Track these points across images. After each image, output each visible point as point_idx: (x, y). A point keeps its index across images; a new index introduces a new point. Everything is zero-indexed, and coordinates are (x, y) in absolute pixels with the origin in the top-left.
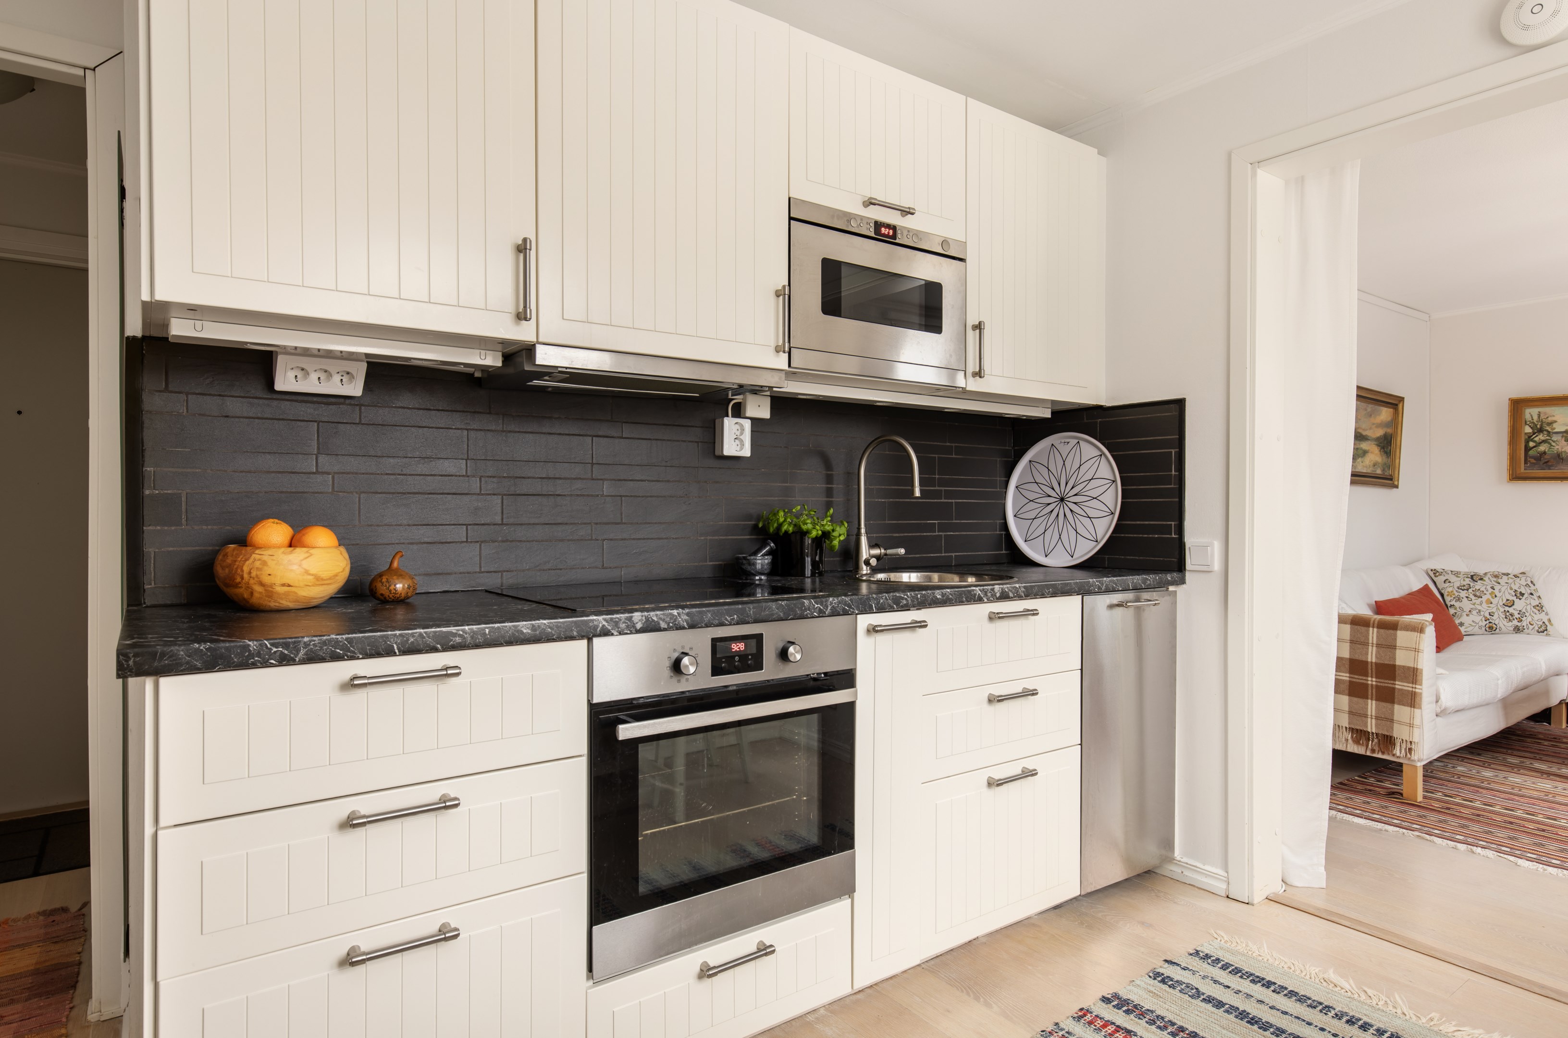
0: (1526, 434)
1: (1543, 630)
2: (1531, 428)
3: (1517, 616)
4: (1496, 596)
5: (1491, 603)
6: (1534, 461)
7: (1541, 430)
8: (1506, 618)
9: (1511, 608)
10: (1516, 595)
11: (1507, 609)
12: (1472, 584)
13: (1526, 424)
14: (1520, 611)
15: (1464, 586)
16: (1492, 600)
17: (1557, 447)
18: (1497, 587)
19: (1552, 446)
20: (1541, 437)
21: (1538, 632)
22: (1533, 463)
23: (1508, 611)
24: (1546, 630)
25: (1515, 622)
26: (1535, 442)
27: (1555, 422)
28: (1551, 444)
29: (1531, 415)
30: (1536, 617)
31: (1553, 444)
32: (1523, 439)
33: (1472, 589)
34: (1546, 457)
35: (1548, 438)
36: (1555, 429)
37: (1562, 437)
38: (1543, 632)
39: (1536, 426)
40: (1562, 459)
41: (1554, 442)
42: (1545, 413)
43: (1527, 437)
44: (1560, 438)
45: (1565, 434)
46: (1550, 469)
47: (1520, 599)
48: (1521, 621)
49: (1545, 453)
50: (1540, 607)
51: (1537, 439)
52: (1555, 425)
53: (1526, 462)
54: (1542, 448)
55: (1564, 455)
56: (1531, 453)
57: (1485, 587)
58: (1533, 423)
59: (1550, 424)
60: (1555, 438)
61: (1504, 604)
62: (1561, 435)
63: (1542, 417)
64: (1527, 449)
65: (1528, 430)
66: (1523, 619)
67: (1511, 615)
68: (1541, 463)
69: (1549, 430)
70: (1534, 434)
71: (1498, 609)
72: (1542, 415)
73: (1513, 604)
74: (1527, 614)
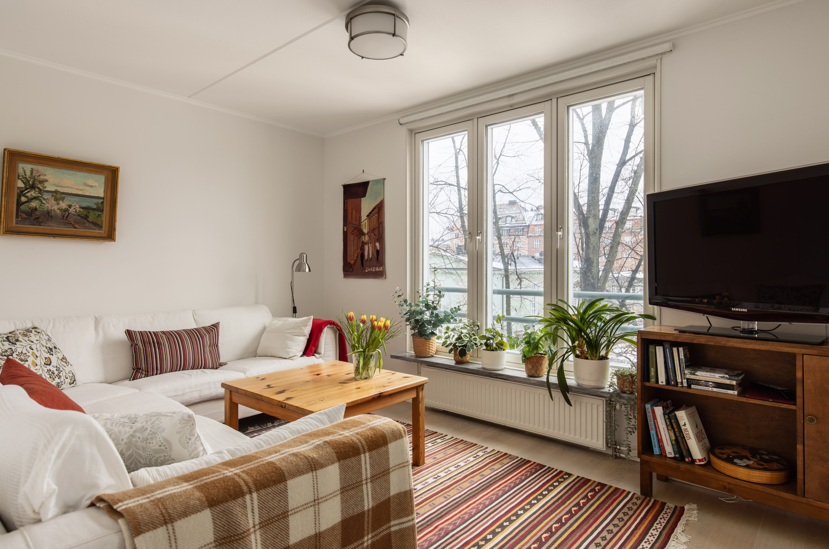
0: (18, 188)
1: (73, 381)
2: (24, 183)
3: (56, 373)
4: (37, 357)
5: (37, 365)
6: (25, 216)
7: (33, 187)
8: (50, 377)
9: (51, 366)
10: (49, 352)
11: (49, 367)
12: (13, 348)
13: (19, 178)
14: (56, 367)
15: (6, 351)
16: (36, 361)
17: (47, 205)
18: (34, 347)
19: (42, 203)
20: (32, 194)
21: (70, 384)
22: (25, 218)
23: (50, 370)
24: (75, 380)
26: (27, 197)
27: (47, 181)
28: (41, 201)
29: (24, 171)
30: (67, 370)
31: (44, 202)
32: (16, 192)
33: (15, 353)
34: (37, 213)
35: (39, 195)
36: (46, 187)
37: (52, 196)
38: (73, 383)
39: (29, 181)
40: (52, 217)
41: (45, 200)
42: (38, 171)
43: (19, 191)
44: (50, 197)
45: (54, 194)
46: (40, 225)
47: (52, 355)
48: (60, 376)
49: (36, 209)
50: (64, 359)
51: (28, 195)
52: (46, 184)
53: (17, 217)
54: (34, 204)
55: (53, 213)
56: (23, 207)
57: (25, 348)
58: (26, 178)
59: (42, 182)
60: (46, 196)
61: (45, 364)
62: (51, 194)
63: (35, 174)
64: (19, 204)
65: (20, 184)
66: (61, 374)
67: (52, 373)
68: (32, 219)
69: (41, 188)
70: (26, 189)
71: (43, 370)
72: (34, 172)
73: (51, 362)
74: (61, 369)
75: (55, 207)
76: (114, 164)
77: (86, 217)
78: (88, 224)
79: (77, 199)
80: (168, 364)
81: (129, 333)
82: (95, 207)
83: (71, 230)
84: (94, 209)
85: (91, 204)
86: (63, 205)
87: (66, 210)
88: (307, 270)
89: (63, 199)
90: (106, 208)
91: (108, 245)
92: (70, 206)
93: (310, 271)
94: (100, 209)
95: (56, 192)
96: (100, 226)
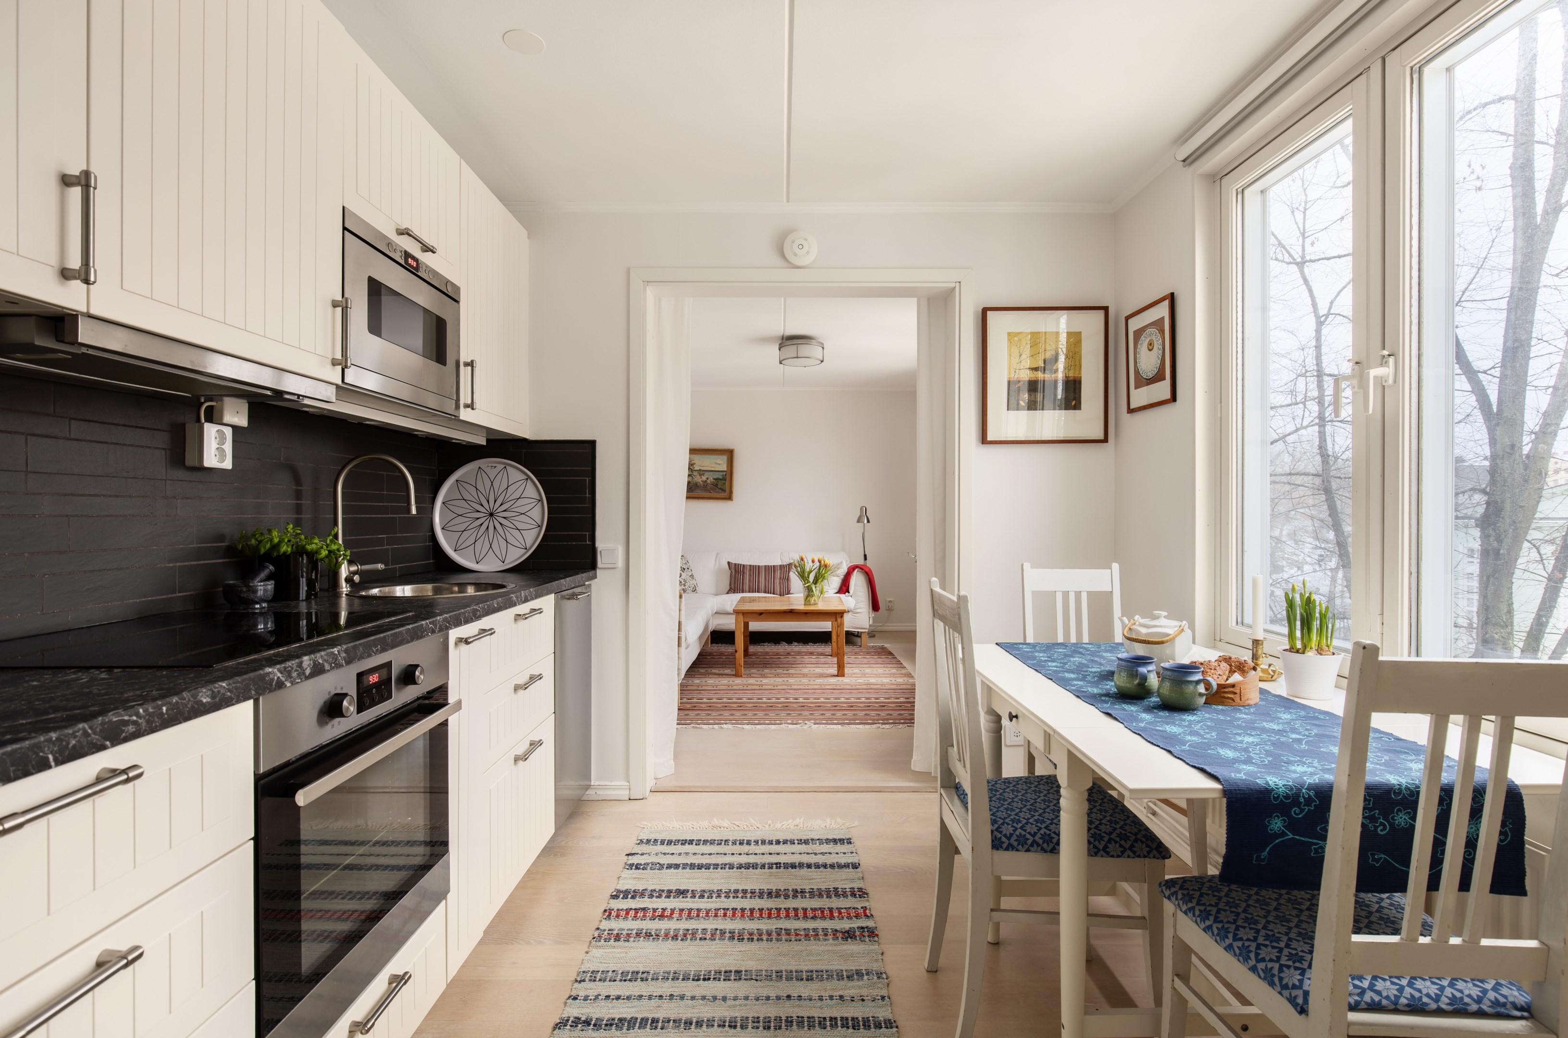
1: (694, 590)
3: (683, 583)
10: (682, 570)
14: (684, 579)
17: (696, 479)
21: (692, 591)
23: (680, 580)
24: (696, 590)
25: (683, 587)
28: (692, 477)
30: (691, 582)
34: (690, 485)
36: (695, 468)
37: (698, 473)
40: (698, 486)
41: (694, 476)
46: (692, 492)
47: (684, 572)
48: (685, 585)
50: (692, 576)
52: (695, 466)
55: (698, 484)
59: (693, 465)
60: (694, 473)
67: (681, 582)
69: (692, 468)
74: (687, 581)
75: (700, 480)
76: (731, 447)
77: (716, 485)
78: (717, 490)
79: (711, 473)
80: (747, 587)
81: (729, 563)
82: (721, 478)
83: (708, 494)
84: (721, 479)
85: (719, 476)
86: (704, 478)
87: (706, 481)
88: (866, 521)
89: (703, 474)
90: (728, 478)
91: (729, 503)
92: (708, 479)
93: (868, 521)
94: (724, 479)
95: (700, 470)
96: (724, 491)
